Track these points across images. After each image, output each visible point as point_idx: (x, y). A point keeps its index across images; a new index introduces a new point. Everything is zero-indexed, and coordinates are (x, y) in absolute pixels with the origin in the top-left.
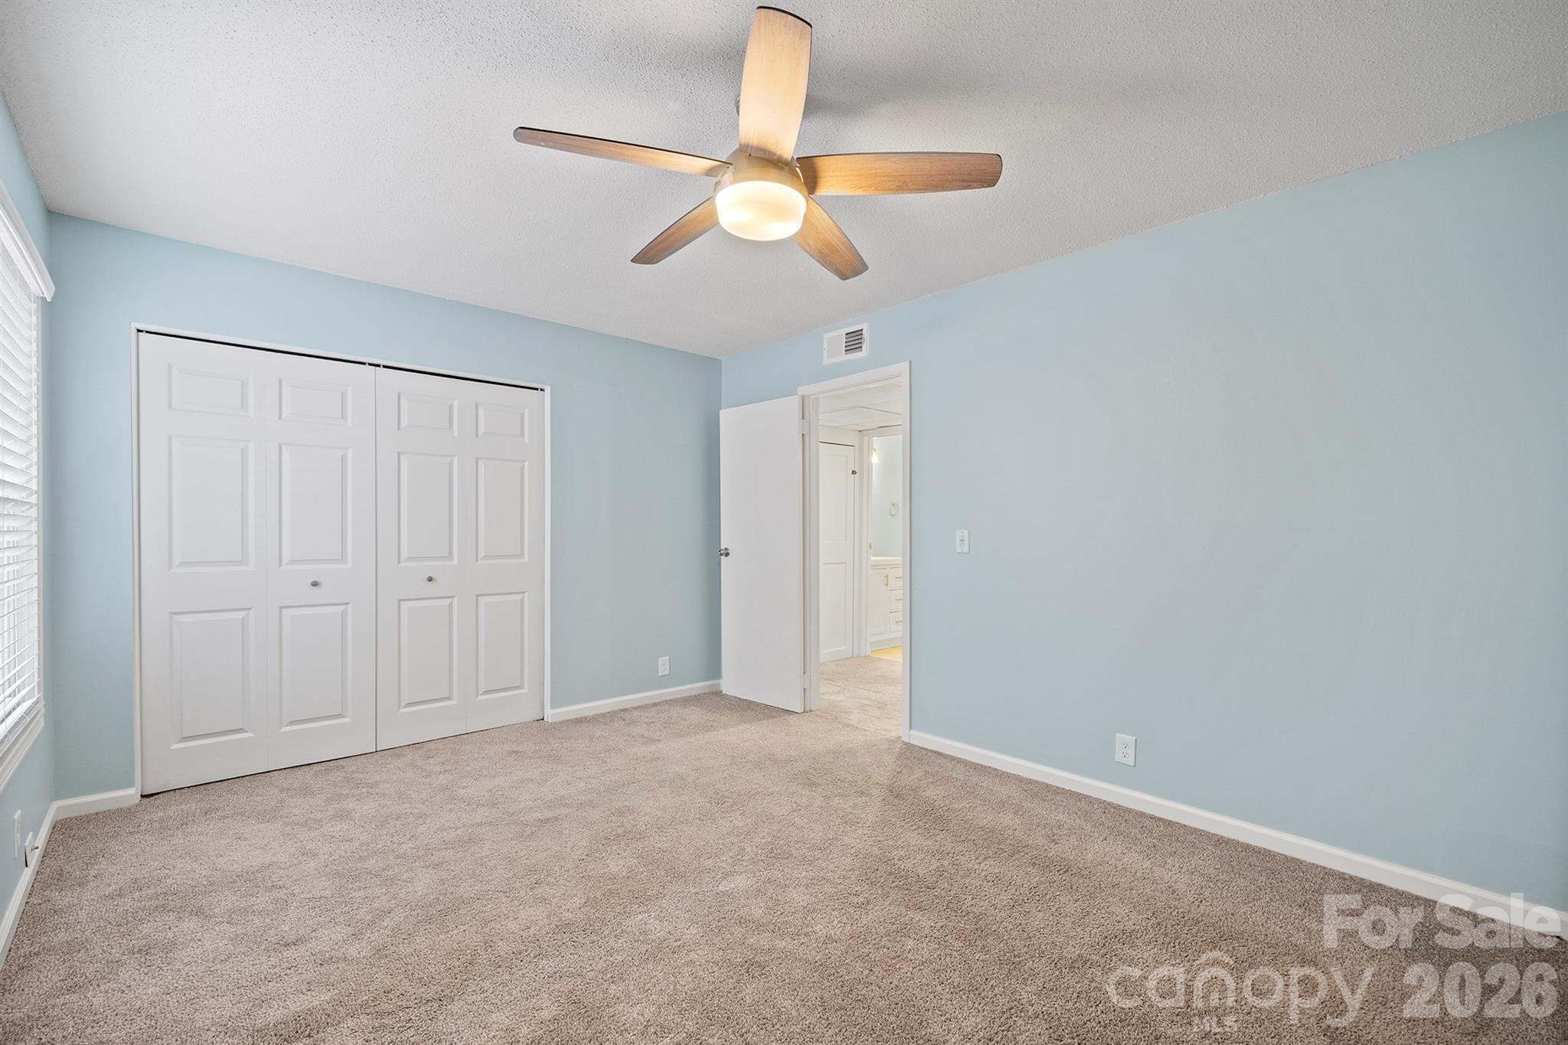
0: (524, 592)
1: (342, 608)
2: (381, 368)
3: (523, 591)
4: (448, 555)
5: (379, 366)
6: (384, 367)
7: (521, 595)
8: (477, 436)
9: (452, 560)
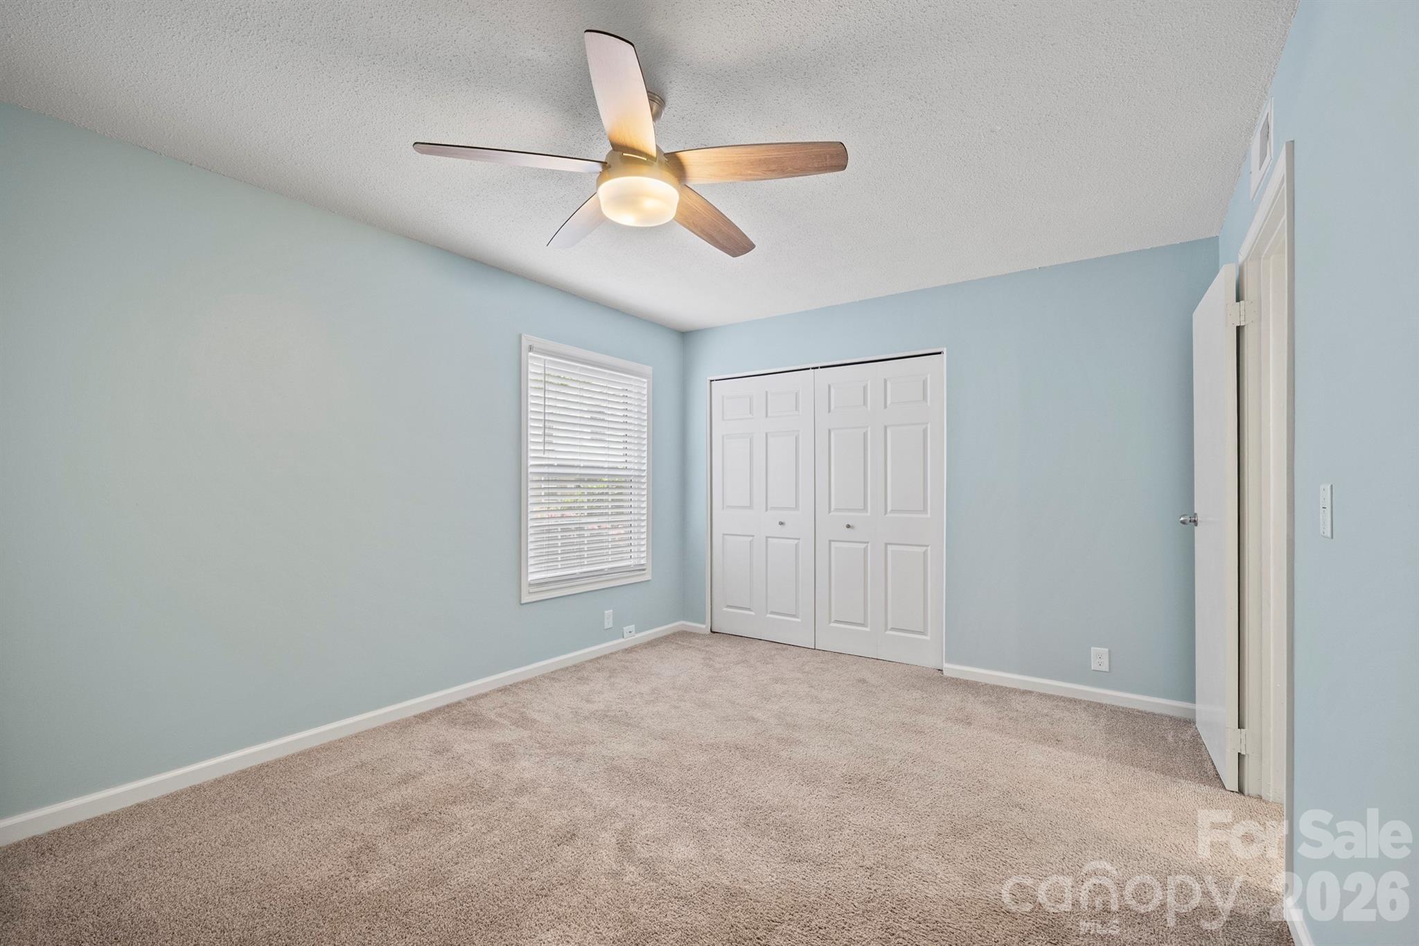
0: (928, 546)
1: (796, 541)
2: (819, 369)
3: (926, 544)
4: (862, 508)
5: (817, 368)
6: (821, 367)
7: (925, 548)
8: (886, 407)
9: (867, 512)
